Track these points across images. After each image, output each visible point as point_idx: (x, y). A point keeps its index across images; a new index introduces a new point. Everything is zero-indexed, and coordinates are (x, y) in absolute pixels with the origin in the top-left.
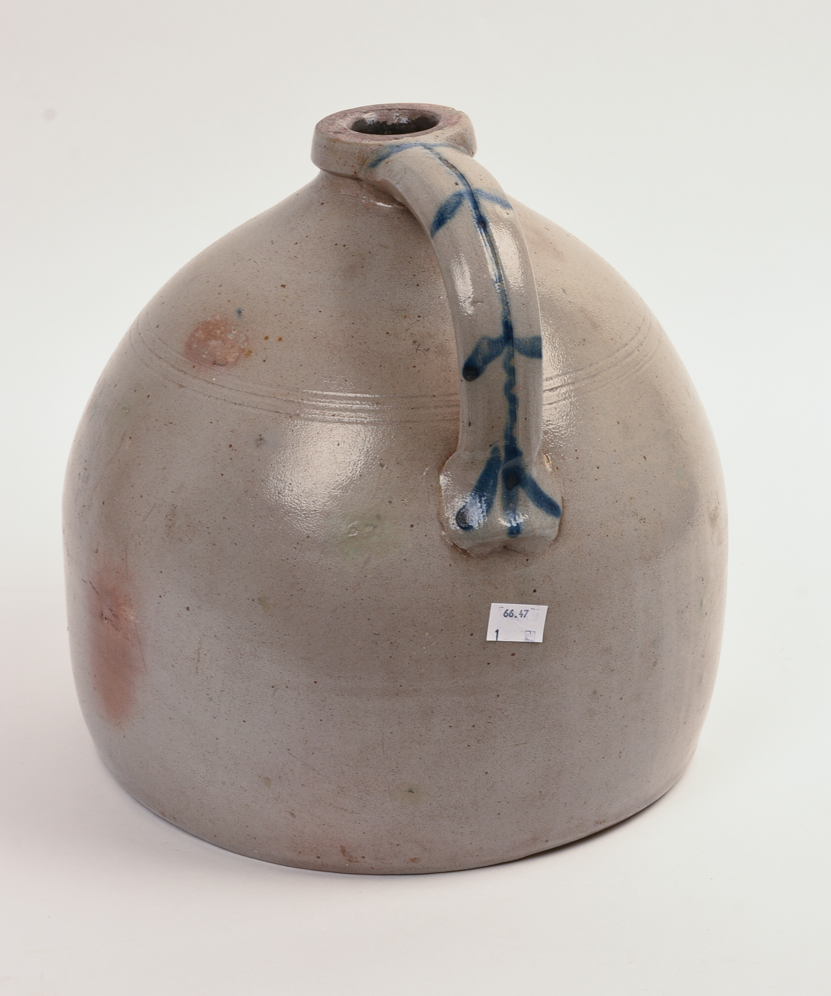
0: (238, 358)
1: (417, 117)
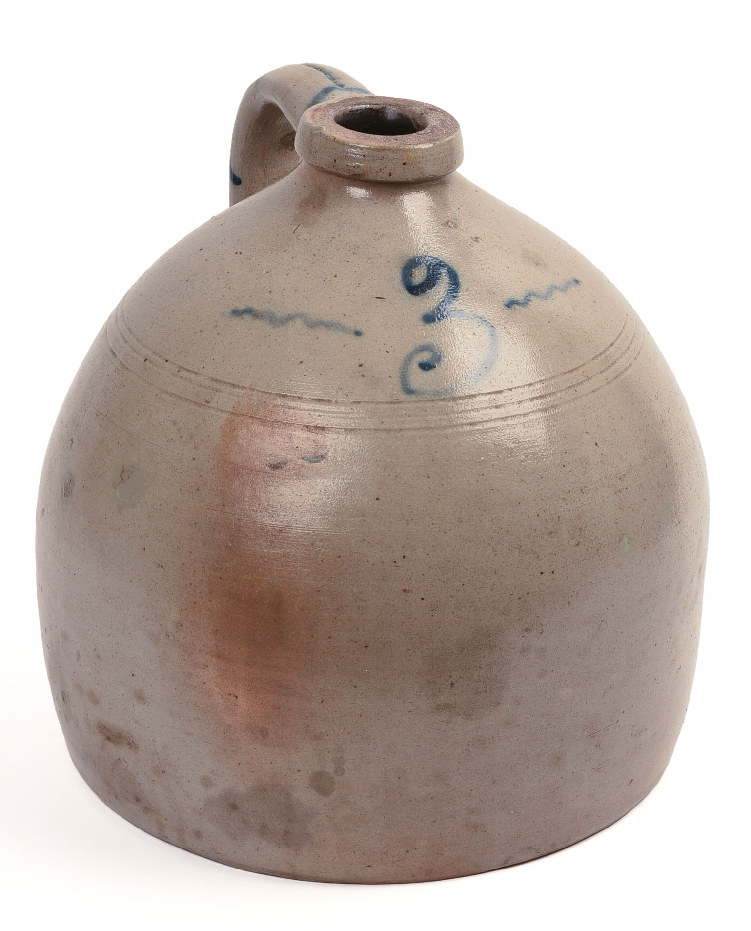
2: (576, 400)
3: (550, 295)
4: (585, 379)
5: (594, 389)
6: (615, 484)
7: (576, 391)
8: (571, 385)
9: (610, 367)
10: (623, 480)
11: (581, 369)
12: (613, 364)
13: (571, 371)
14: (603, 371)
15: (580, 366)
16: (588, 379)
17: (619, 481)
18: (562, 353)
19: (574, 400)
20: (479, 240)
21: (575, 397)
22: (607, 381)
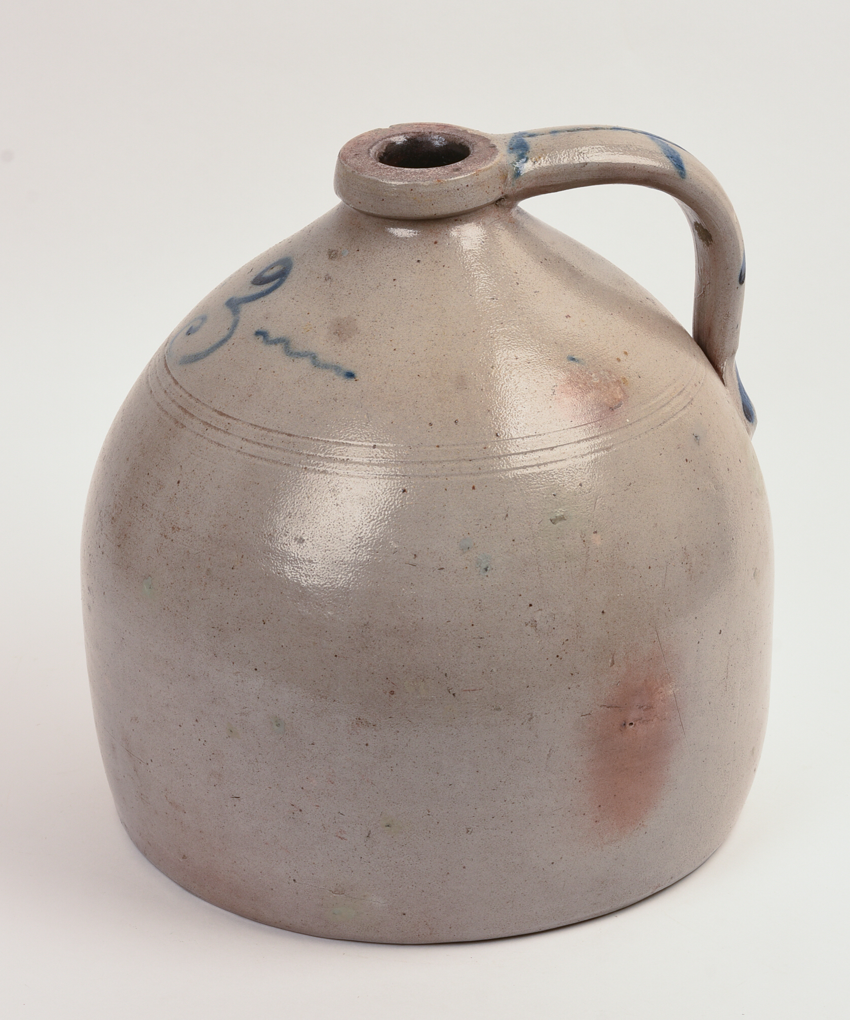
0: (623, 391)
1: (385, 148)
2: (199, 436)
3: (296, 356)
4: (224, 429)
5: (221, 443)
6: (166, 527)
7: (207, 430)
8: (209, 423)
9: (259, 444)
10: (175, 532)
11: (230, 421)
12: (265, 445)
13: (222, 414)
14: (247, 440)
15: (233, 418)
16: (226, 432)
17: (171, 528)
18: (234, 396)
19: (198, 435)
20: (329, 281)
21: (200, 433)
22: (240, 449)
